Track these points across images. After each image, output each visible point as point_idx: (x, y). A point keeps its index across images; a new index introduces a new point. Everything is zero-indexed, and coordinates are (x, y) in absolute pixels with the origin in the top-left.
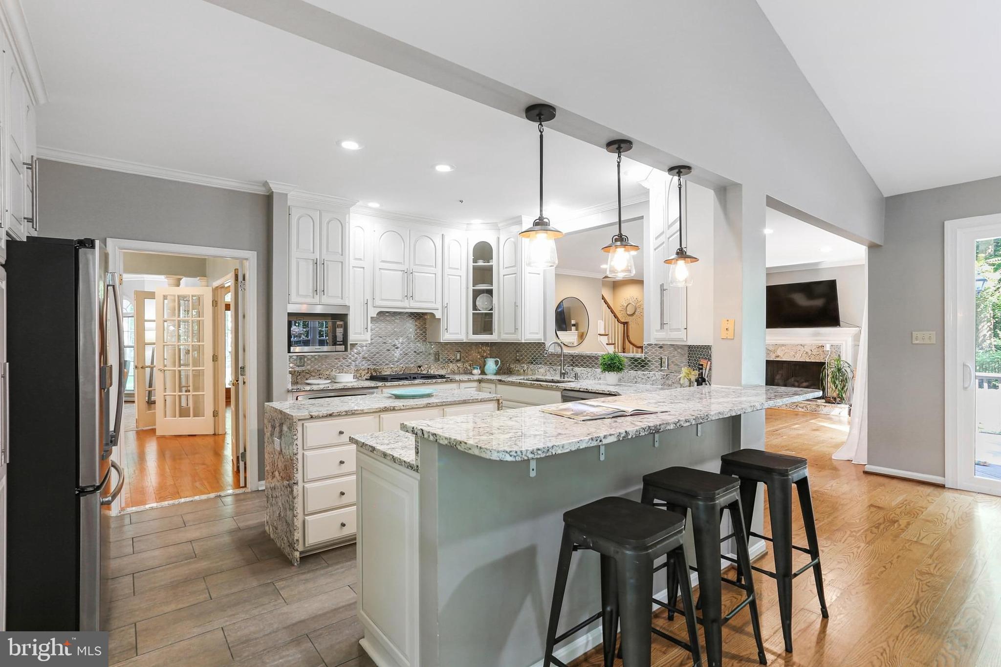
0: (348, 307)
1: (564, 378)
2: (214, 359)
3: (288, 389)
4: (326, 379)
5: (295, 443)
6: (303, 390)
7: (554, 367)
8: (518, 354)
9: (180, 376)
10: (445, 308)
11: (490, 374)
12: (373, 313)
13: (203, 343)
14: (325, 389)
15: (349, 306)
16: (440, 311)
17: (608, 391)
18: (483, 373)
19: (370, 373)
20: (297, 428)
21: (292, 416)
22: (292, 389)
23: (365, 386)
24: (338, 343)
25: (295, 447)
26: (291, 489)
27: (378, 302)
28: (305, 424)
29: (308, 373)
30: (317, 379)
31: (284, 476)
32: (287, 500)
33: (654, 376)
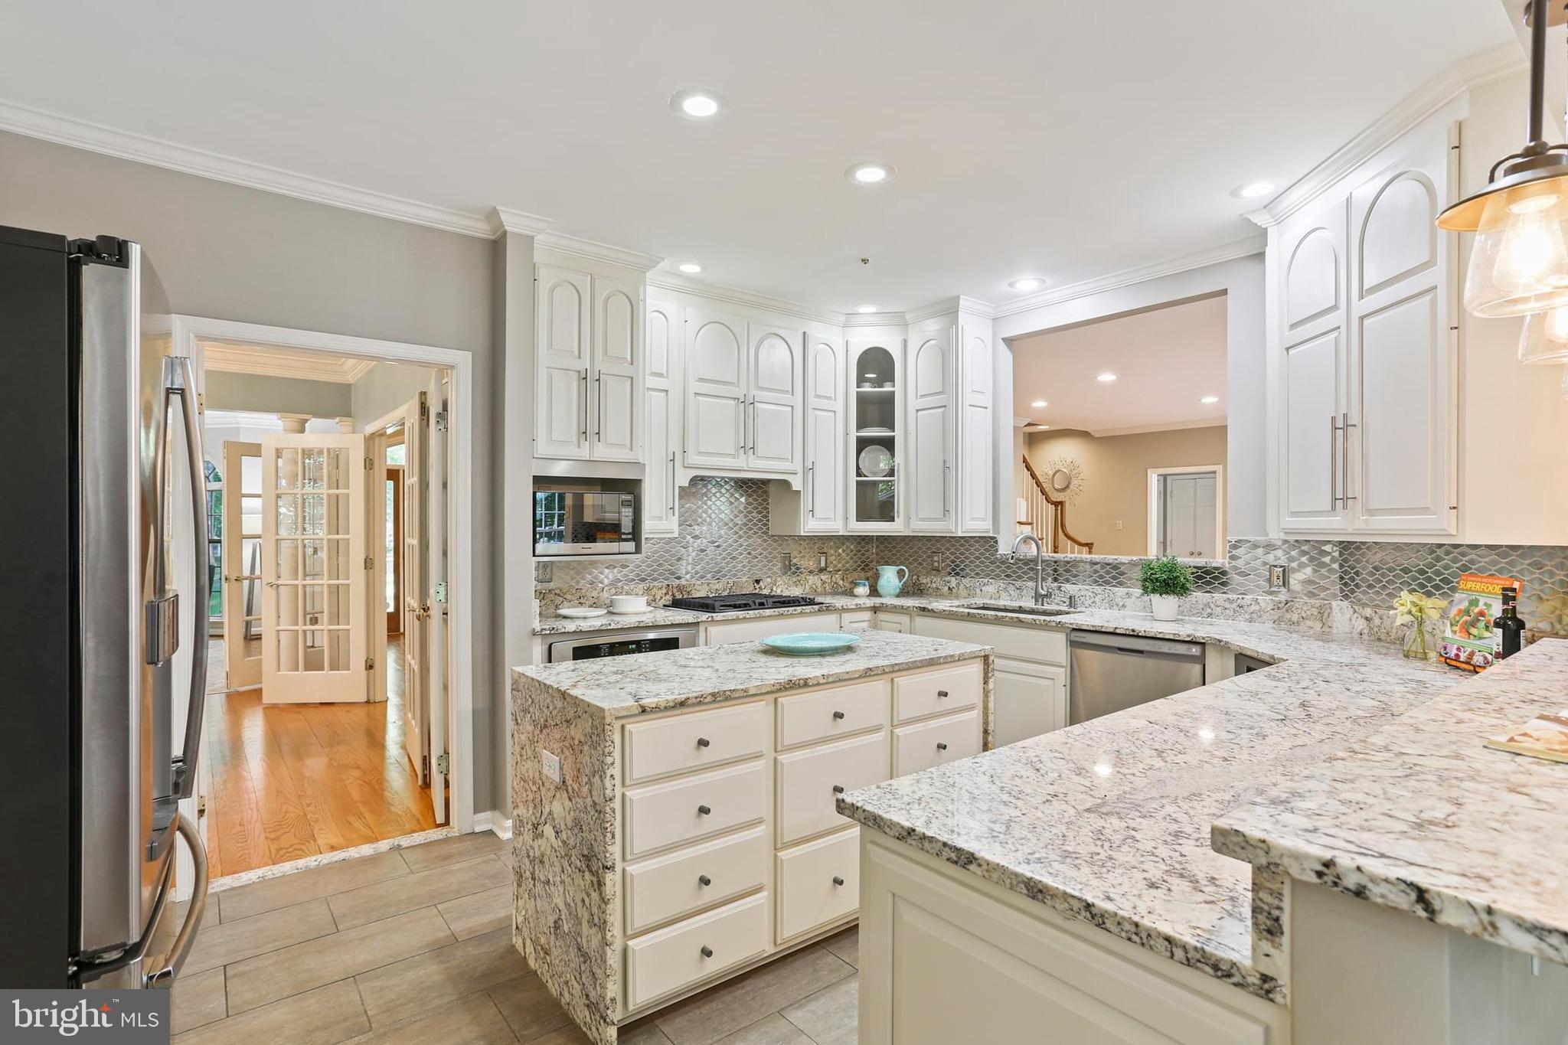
0: (639, 465)
1: (1043, 605)
2: (368, 564)
3: (534, 629)
4: (591, 606)
5: (609, 773)
6: (563, 630)
7: (1018, 584)
8: (936, 558)
9: (305, 592)
10: (809, 470)
11: (890, 595)
12: (683, 479)
13: (346, 537)
14: (603, 628)
15: (644, 465)
16: (800, 475)
17: (1189, 636)
18: (874, 592)
19: (670, 593)
20: (614, 736)
21: (602, 710)
22: (542, 630)
23: (677, 622)
24: (623, 537)
25: (608, 782)
26: (595, 879)
27: (694, 459)
28: (628, 727)
29: (559, 595)
30: (576, 607)
31: (572, 842)
32: (583, 901)
33: (1254, 603)
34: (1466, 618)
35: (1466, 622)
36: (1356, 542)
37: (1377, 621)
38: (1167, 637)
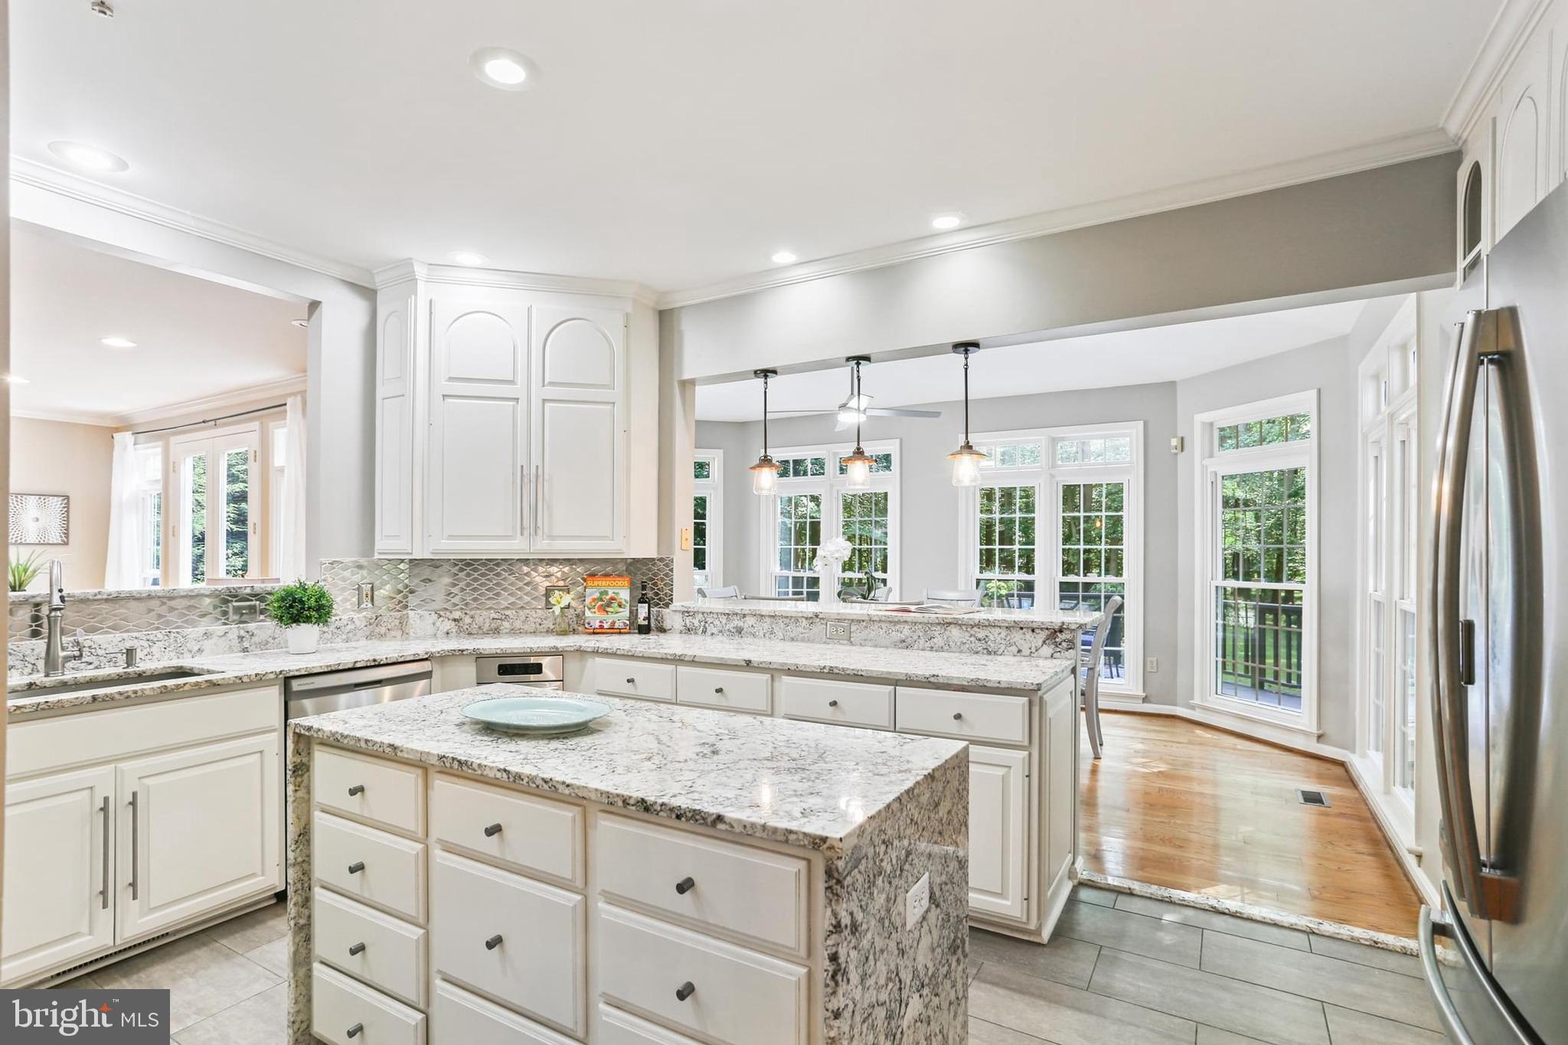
33: (349, 623)
34: (600, 603)
35: (602, 605)
36: (482, 559)
37: (467, 620)
38: (408, 659)
